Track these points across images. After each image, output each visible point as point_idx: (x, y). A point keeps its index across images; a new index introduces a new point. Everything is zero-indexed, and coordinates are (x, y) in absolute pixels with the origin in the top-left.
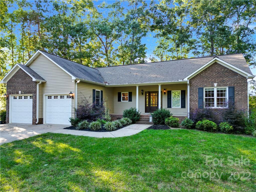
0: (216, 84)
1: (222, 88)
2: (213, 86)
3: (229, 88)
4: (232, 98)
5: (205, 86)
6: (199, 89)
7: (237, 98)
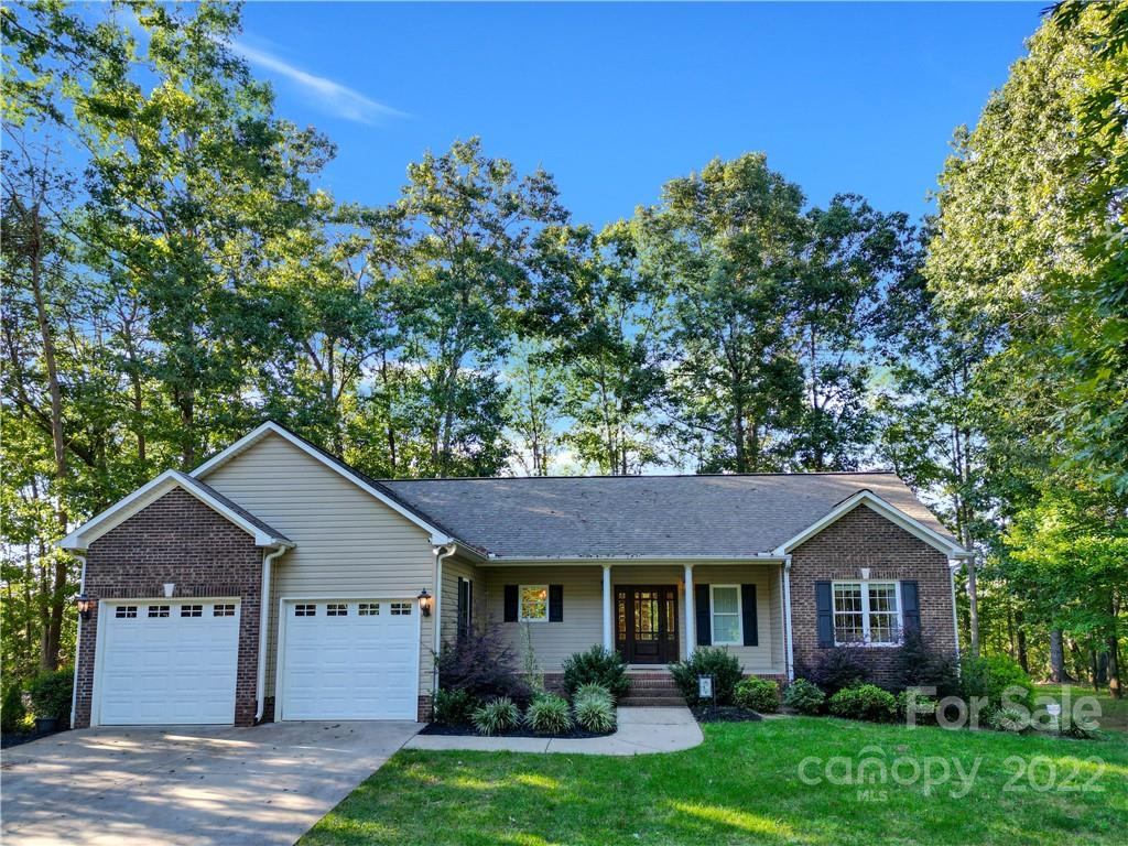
0: (866, 572)
1: (883, 583)
2: (858, 576)
3: (904, 584)
4: (912, 614)
5: (837, 576)
6: (818, 584)
7: (927, 614)
